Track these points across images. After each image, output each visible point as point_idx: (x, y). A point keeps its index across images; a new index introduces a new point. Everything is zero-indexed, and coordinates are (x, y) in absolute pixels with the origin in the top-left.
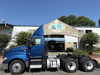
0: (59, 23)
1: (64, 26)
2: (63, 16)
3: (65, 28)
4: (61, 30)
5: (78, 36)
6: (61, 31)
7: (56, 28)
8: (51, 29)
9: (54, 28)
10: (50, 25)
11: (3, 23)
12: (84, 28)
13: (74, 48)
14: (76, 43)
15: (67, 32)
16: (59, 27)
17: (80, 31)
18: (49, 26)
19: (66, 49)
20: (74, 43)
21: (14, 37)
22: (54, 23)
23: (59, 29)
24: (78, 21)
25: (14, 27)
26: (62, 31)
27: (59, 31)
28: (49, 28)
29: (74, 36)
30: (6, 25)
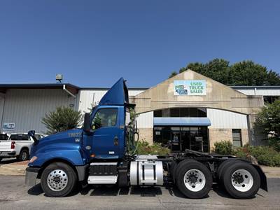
1: (209, 87)
3: (210, 90)
4: (201, 96)
5: (246, 110)
6: (202, 99)
8: (176, 94)
10: (171, 85)
14: (239, 131)
16: (196, 87)
17: (250, 97)
18: (170, 88)
20: (234, 131)
22: (183, 79)
23: (196, 94)
24: (235, 75)
25: (82, 92)
26: (204, 98)
28: (169, 91)
29: (237, 110)
30: (66, 87)
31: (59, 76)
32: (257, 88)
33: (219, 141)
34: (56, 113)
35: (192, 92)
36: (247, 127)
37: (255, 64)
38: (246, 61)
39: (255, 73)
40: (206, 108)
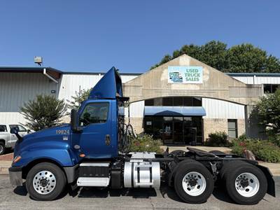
0: (192, 64)
1: (206, 74)
2: (188, 45)
3: (207, 78)
4: (197, 84)
5: (243, 101)
6: (198, 88)
7: (184, 80)
8: (170, 81)
9: (177, 78)
10: (165, 71)
11: (37, 66)
12: (259, 78)
13: (231, 136)
14: (235, 121)
15: (214, 91)
16: (192, 75)
17: (249, 86)
18: (163, 74)
19: (206, 137)
20: (229, 120)
21: (73, 103)
22: (178, 65)
23: (192, 82)
25: (64, 76)
26: (200, 87)
27: (192, 88)
28: (162, 79)
29: (235, 100)
30: (46, 72)
31: (39, 59)
32: (257, 76)
33: (214, 132)
34: (36, 102)
35: (188, 80)
36: (244, 118)
37: (255, 47)
38: (245, 44)
39: (254, 57)
40: (201, 98)
